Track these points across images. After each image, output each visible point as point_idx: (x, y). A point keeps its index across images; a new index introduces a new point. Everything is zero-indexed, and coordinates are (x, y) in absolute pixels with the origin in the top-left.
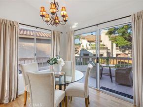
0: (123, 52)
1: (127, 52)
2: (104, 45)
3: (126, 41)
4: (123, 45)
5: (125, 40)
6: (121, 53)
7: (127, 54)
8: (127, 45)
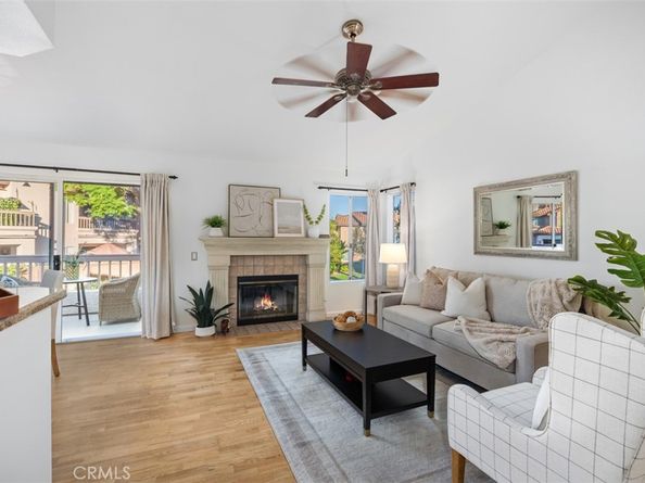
0: (107, 237)
1: (121, 238)
2: (20, 205)
3: (119, 201)
4: (111, 212)
5: (119, 195)
6: (100, 240)
7: (123, 246)
8: (125, 214)
